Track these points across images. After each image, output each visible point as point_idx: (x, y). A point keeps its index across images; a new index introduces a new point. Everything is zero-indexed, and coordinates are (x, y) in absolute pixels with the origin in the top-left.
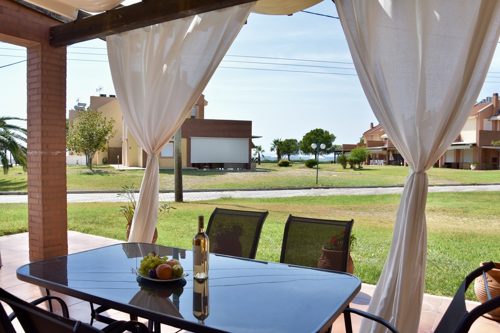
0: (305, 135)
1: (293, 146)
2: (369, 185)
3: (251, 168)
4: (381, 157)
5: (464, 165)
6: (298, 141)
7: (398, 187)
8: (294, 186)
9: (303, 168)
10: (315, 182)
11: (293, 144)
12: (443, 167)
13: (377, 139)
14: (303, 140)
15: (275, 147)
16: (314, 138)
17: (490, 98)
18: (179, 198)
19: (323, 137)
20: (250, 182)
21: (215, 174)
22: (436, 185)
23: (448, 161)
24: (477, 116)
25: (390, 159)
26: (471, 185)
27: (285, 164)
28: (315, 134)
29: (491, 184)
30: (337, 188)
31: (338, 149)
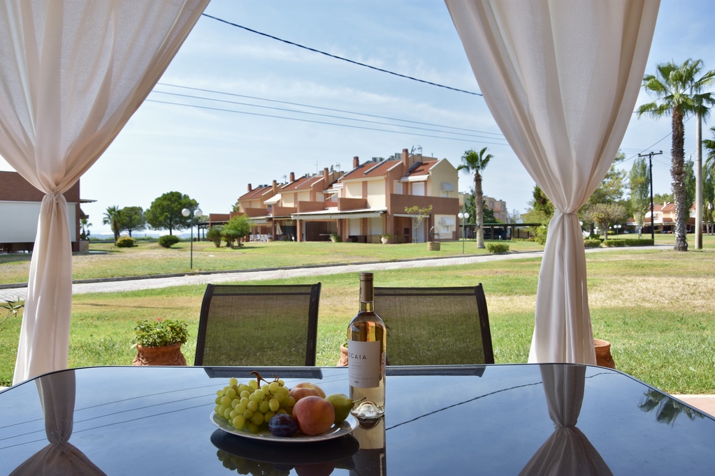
0: (154, 200)
1: (137, 217)
2: (265, 267)
3: (81, 250)
4: (265, 231)
5: (373, 238)
6: (144, 210)
7: (304, 267)
8: (157, 272)
9: (156, 248)
10: (189, 265)
11: (136, 213)
12: (348, 241)
13: (257, 206)
14: (151, 207)
15: (109, 217)
16: (168, 205)
17: (399, 154)
19: (180, 204)
20: (86, 270)
21: (21, 260)
22: (351, 264)
23: (352, 234)
24: (386, 176)
25: (278, 233)
26: (391, 262)
27: (128, 244)
28: (170, 200)
29: (413, 260)
30: (221, 272)
31: (203, 221)
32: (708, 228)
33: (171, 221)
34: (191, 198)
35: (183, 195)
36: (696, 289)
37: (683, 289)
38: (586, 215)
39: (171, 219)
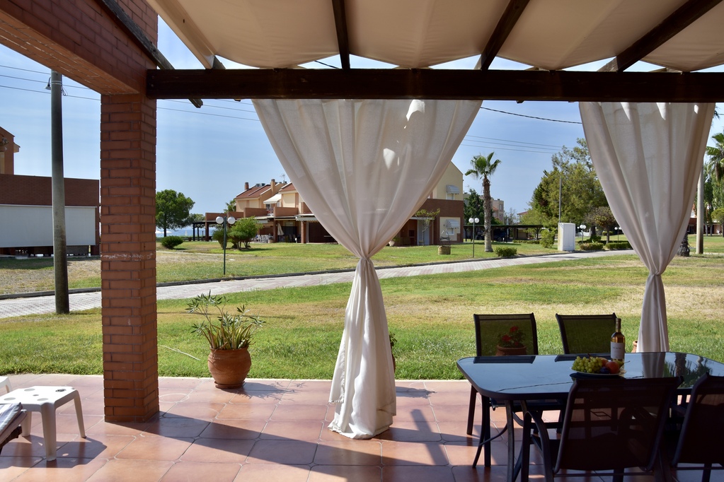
4: (264, 231)
13: (255, 205)
16: (163, 203)
18: (63, 306)
19: (175, 202)
25: (279, 234)
30: (254, 278)
31: (198, 219)
32: (706, 229)
33: (165, 221)
34: (186, 197)
35: (178, 193)
36: (704, 299)
37: (694, 299)
38: (588, 218)
39: (165, 218)
